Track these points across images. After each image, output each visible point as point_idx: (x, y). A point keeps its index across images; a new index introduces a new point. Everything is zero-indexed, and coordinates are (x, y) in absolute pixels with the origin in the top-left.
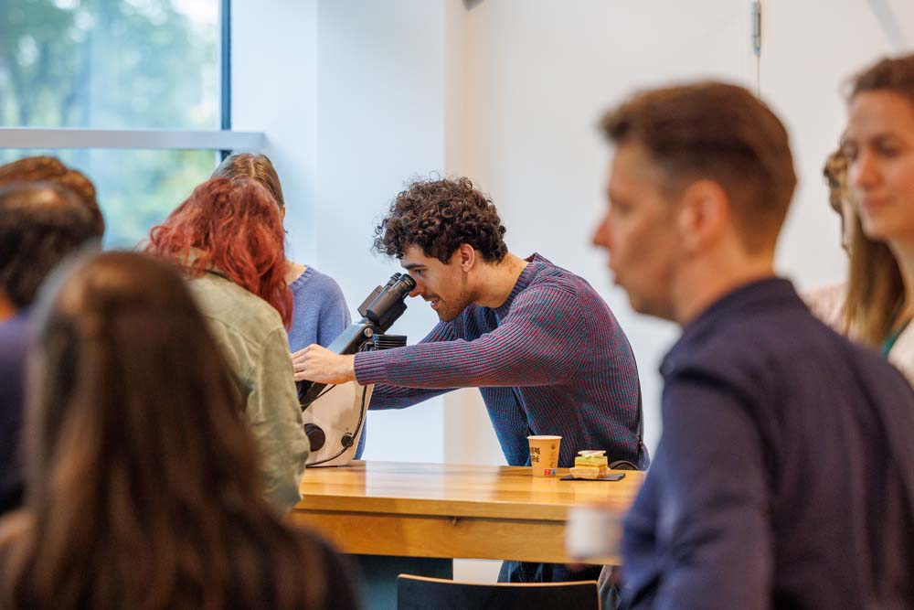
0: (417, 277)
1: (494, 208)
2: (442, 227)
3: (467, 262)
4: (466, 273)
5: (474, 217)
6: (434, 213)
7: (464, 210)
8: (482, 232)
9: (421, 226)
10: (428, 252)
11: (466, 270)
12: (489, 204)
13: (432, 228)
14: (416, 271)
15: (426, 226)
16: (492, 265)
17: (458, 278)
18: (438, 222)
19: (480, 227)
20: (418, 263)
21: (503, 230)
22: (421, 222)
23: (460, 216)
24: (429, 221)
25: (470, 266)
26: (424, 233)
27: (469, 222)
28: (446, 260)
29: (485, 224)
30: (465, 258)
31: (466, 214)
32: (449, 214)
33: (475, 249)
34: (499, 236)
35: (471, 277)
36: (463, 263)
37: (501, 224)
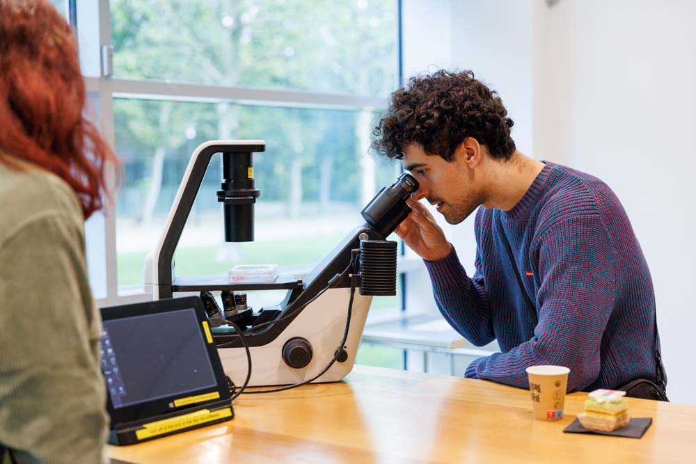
0: (420, 179)
1: (499, 100)
2: (441, 120)
3: (472, 158)
4: (473, 170)
5: (477, 107)
6: (432, 105)
7: (465, 100)
8: (487, 123)
9: (420, 121)
10: (429, 150)
11: (471, 166)
12: (494, 96)
13: (430, 121)
14: (419, 172)
15: (424, 120)
16: (500, 162)
17: (464, 177)
18: (436, 115)
19: (485, 118)
20: (418, 162)
21: (510, 123)
22: (418, 117)
23: (461, 105)
24: (427, 114)
25: (476, 162)
26: (422, 127)
27: (470, 113)
28: (449, 155)
29: (490, 114)
30: (471, 154)
31: (467, 104)
32: (449, 105)
33: (480, 143)
34: (506, 129)
35: (478, 173)
36: (468, 159)
37: (507, 116)
